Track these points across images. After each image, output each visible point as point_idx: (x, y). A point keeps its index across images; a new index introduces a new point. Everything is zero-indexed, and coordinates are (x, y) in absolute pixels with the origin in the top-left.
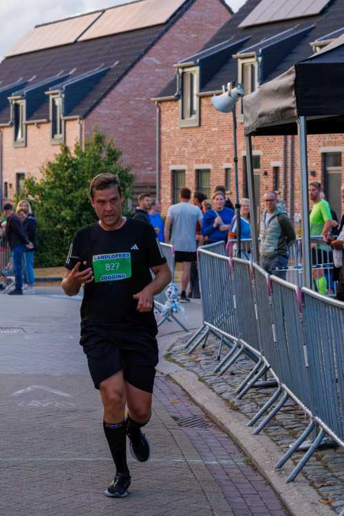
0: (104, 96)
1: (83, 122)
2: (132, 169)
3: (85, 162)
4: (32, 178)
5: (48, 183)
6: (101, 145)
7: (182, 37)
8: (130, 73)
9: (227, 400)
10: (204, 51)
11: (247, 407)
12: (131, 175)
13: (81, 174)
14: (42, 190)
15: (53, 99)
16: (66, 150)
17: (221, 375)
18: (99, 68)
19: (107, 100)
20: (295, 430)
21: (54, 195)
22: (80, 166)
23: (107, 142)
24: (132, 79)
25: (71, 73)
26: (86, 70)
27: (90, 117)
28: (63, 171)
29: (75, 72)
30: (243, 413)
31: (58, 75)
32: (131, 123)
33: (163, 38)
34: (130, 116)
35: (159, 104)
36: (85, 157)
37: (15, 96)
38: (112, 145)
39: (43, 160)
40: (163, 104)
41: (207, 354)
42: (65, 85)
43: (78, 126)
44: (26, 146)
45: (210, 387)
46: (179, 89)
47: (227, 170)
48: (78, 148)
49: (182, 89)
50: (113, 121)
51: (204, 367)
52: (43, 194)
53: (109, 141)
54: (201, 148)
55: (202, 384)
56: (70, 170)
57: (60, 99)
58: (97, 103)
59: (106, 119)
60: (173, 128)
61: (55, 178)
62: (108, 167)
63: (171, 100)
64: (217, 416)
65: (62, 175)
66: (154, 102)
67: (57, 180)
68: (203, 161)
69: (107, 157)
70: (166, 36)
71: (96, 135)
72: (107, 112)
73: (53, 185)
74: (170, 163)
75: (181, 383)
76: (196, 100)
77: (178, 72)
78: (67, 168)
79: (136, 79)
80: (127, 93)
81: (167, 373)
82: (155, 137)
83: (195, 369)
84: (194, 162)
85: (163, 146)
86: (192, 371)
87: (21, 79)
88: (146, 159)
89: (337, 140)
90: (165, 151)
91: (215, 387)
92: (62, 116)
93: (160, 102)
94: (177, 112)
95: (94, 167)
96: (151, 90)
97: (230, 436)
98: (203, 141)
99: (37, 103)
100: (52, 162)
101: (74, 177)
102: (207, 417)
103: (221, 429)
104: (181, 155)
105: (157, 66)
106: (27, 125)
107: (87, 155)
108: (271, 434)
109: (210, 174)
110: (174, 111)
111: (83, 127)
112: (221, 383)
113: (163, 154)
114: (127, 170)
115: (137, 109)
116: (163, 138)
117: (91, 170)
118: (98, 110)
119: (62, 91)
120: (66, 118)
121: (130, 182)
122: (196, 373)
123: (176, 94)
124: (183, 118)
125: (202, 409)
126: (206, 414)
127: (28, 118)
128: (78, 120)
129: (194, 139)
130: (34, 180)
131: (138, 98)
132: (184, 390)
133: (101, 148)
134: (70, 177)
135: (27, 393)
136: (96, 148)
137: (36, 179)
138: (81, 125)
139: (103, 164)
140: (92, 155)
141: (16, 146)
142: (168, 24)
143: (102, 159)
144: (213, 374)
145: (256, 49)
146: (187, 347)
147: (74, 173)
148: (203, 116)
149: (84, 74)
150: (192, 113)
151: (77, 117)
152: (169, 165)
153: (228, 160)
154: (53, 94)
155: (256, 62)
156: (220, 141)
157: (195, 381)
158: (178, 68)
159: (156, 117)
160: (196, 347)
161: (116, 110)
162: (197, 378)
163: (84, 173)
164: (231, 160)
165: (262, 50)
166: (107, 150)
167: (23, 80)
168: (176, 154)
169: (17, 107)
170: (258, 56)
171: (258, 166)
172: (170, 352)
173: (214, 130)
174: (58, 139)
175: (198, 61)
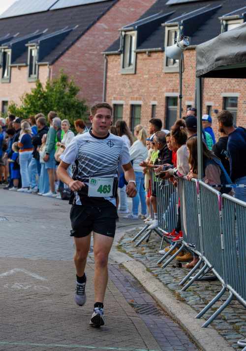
0: (67, 49)
1: (51, 67)
2: (86, 102)
3: (53, 95)
4: (14, 105)
5: (25, 109)
6: (65, 83)
7: (124, 10)
8: (86, 34)
9: (173, 291)
10: (140, 21)
11: (191, 300)
12: (86, 106)
13: (50, 104)
14: (21, 113)
15: (31, 50)
16: (40, 85)
17: (165, 267)
18: (64, 29)
19: (69, 52)
20: (236, 324)
22: (49, 98)
23: (70, 81)
24: (87, 38)
25: (44, 32)
26: (54, 30)
27: (56, 63)
28: (37, 101)
29: (47, 32)
30: (189, 305)
31: (35, 33)
34: (85, 64)
35: (107, 57)
36: (53, 92)
37: (4, 46)
38: (73, 84)
39: (23, 92)
40: (110, 56)
41: (150, 247)
42: (39, 40)
43: (48, 70)
44: (10, 82)
45: (157, 277)
46: (122, 47)
48: (48, 84)
49: (124, 47)
50: (73, 67)
51: (149, 258)
52: (22, 116)
53: (71, 81)
54: (134, 89)
55: (150, 275)
56: (42, 100)
57: (36, 51)
58: (62, 54)
59: (68, 65)
60: (116, 74)
62: (69, 99)
63: (116, 54)
64: (168, 306)
65: (36, 104)
66: (103, 54)
67: (32, 106)
68: (137, 99)
69: (69, 92)
70: (113, 9)
71: (62, 76)
72: (68, 60)
73: (29, 110)
74: (113, 99)
75: (133, 272)
76: (133, 54)
77: (121, 34)
78: (40, 99)
79: (90, 38)
80: (84, 48)
81: (121, 262)
82: (102, 80)
83: (142, 260)
84: (130, 99)
85: (108, 87)
86: (140, 261)
87: (8, 35)
88: (95, 95)
89: (235, 88)
90: (109, 91)
91: (161, 277)
92: (36, 62)
93: (107, 55)
94: (119, 63)
95: (59, 99)
96: (101, 47)
97: (181, 326)
98: (137, 85)
99: (19, 52)
100: (29, 94)
101: (45, 105)
102: (158, 305)
103: (171, 318)
104: (120, 93)
105: (105, 30)
106: (11, 67)
107: (55, 90)
108: (217, 327)
109: (140, 109)
110: (118, 62)
111: (52, 70)
113: (107, 92)
114: (83, 102)
115: (91, 60)
116: (108, 81)
117: (57, 101)
118: (62, 59)
119: (38, 44)
120: (40, 63)
121: (85, 110)
122: (143, 264)
123: (119, 50)
124: (123, 67)
125: (153, 297)
127: (13, 62)
129: (131, 83)
130: (16, 106)
131: (90, 52)
132: (135, 278)
133: (65, 86)
134: (42, 107)
136: (61, 85)
137: (17, 105)
138: (50, 69)
139: (66, 97)
140: (58, 90)
141: (3, 81)
143: (65, 93)
144: (157, 266)
145: (179, 20)
146: (134, 240)
147: (45, 102)
148: (138, 67)
149: (53, 33)
150: (130, 64)
151: (47, 63)
152: (111, 100)
153: (155, 99)
154: (31, 46)
155: (178, 29)
156: (150, 84)
157: (144, 272)
158: (122, 31)
159: (104, 66)
160: (142, 241)
161: (75, 59)
162: (145, 269)
163: (51, 103)
164: (157, 99)
165: (184, 21)
166: (69, 87)
167: (10, 36)
168: (117, 93)
169: (5, 54)
170: (180, 26)
171: (175, 104)
172: (121, 244)
173: (145, 76)
174: (33, 78)
175: (136, 27)
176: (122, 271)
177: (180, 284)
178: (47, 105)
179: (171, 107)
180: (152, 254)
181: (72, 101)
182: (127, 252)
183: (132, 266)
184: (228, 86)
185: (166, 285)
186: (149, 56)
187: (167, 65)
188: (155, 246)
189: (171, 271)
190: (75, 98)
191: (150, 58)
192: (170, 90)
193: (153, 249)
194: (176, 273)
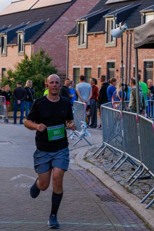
0: (43, 34)
1: (33, 45)
2: (57, 67)
3: (36, 63)
5: (18, 73)
6: (43, 56)
7: (78, 8)
8: (55, 24)
9: (123, 186)
10: (89, 15)
11: (136, 191)
12: (56, 70)
15: (19, 35)
16: (27, 57)
18: (41, 21)
19: (44, 36)
21: (21, 78)
22: (33, 65)
23: (46, 54)
24: (55, 27)
25: (27, 23)
27: (36, 43)
28: (25, 67)
29: (29, 23)
30: (134, 194)
31: (22, 24)
32: (55, 47)
33: (70, 8)
34: (54, 43)
35: (68, 38)
37: (2, 33)
38: (48, 56)
40: (70, 38)
41: (105, 159)
42: (25, 29)
44: (7, 56)
45: (112, 177)
46: (78, 31)
47: (99, 68)
48: (32, 56)
49: (79, 31)
50: (46, 45)
51: (105, 166)
54: (88, 58)
55: (107, 176)
56: (28, 67)
57: (23, 35)
58: (40, 37)
59: (43, 44)
60: (74, 49)
61: (22, 70)
62: (46, 66)
63: (74, 36)
65: (25, 69)
66: (66, 37)
68: (88, 64)
69: (45, 61)
70: (71, 7)
71: (41, 51)
72: (44, 41)
74: (73, 65)
76: (85, 36)
77: (77, 23)
78: (27, 66)
79: (57, 27)
80: (53, 33)
81: (87, 168)
82: (66, 53)
83: (101, 167)
84: (84, 65)
85: (69, 57)
86: (100, 168)
87: (4, 26)
88: (61, 63)
89: (151, 56)
90: (70, 59)
91: (115, 177)
92: (23, 43)
93: (69, 37)
94: (77, 42)
95: (39, 65)
96: (64, 32)
97: (131, 208)
98: (89, 55)
99: (12, 37)
100: (20, 63)
101: (30, 70)
102: (114, 195)
104: (78, 61)
105: (67, 21)
106: (7, 46)
107: (36, 60)
109: (91, 70)
110: (75, 41)
111: (33, 48)
112: (117, 176)
113: (69, 61)
114: (54, 68)
115: (58, 40)
116: (70, 53)
117: (38, 67)
118: (40, 40)
119: (24, 31)
120: (25, 43)
122: (102, 169)
123: (76, 33)
124: (79, 44)
125: (110, 190)
126: (114, 193)
127: (8, 43)
128: (31, 45)
129: (84, 54)
130: (12, 71)
131: (58, 35)
134: (28, 70)
135: (18, 179)
136: (40, 57)
138: (32, 47)
139: (43, 65)
140: (38, 60)
141: (2, 56)
142: (72, 2)
143: (43, 62)
144: (111, 170)
145: (114, 14)
146: (94, 154)
147: (30, 68)
148: (89, 44)
149: (33, 24)
150: (83, 42)
151: (30, 43)
152: (72, 65)
153: (100, 64)
154: (20, 33)
155: (114, 19)
156: (97, 55)
157: (103, 174)
158: (77, 21)
159: (66, 44)
160: (100, 155)
161: (48, 40)
162: (104, 172)
163: (34, 68)
164: (101, 64)
165: (117, 14)
166: (46, 58)
167: (5, 26)
168: (75, 61)
169: (3, 38)
170: (115, 17)
171: (113, 67)
172: (86, 157)
173: (93, 50)
174: (21, 53)
175: (87, 19)
176: (89, 174)
177: (127, 181)
178: (31, 70)
179: (111, 69)
180: (107, 162)
181: (47, 67)
182: (91, 162)
183: (95, 171)
184: (147, 54)
185: (118, 182)
186: (96, 37)
187: (107, 42)
188: (108, 157)
189: (120, 173)
190: (49, 65)
191: (96, 38)
192: (109, 58)
193: (107, 159)
194: (124, 175)
